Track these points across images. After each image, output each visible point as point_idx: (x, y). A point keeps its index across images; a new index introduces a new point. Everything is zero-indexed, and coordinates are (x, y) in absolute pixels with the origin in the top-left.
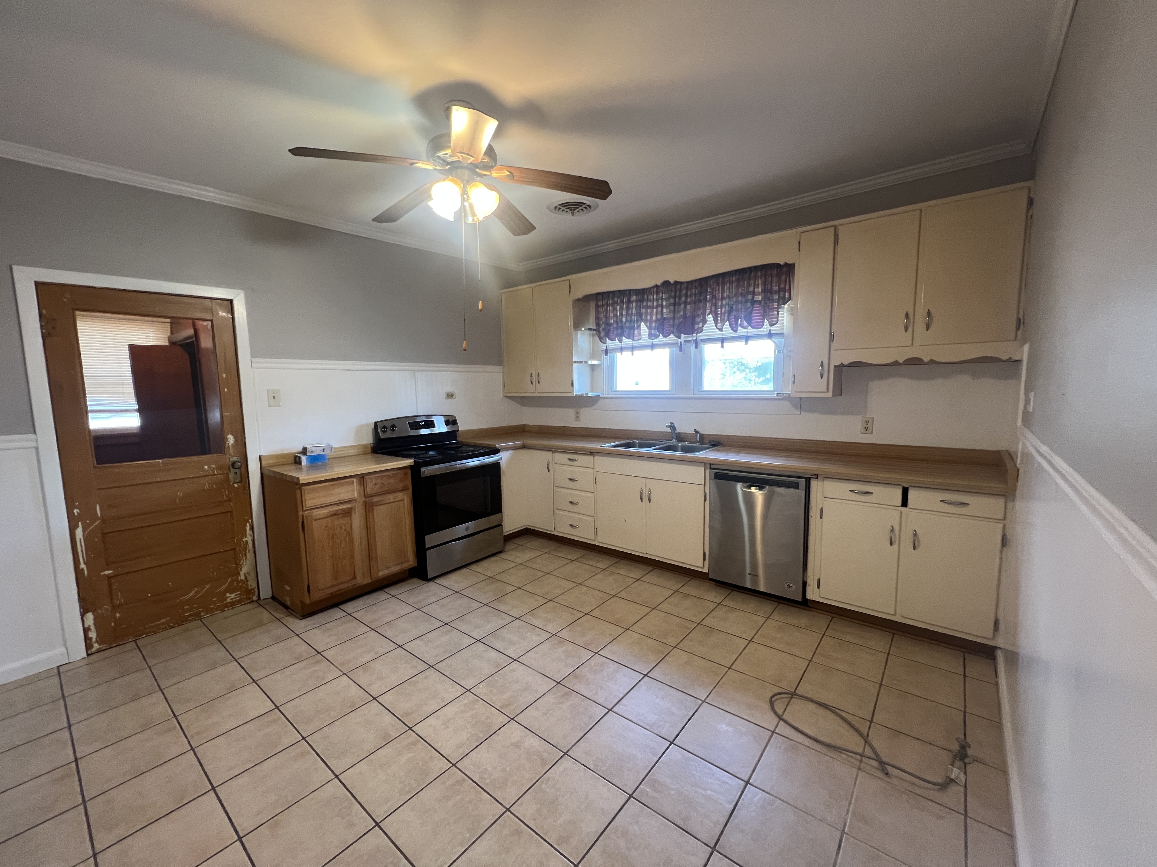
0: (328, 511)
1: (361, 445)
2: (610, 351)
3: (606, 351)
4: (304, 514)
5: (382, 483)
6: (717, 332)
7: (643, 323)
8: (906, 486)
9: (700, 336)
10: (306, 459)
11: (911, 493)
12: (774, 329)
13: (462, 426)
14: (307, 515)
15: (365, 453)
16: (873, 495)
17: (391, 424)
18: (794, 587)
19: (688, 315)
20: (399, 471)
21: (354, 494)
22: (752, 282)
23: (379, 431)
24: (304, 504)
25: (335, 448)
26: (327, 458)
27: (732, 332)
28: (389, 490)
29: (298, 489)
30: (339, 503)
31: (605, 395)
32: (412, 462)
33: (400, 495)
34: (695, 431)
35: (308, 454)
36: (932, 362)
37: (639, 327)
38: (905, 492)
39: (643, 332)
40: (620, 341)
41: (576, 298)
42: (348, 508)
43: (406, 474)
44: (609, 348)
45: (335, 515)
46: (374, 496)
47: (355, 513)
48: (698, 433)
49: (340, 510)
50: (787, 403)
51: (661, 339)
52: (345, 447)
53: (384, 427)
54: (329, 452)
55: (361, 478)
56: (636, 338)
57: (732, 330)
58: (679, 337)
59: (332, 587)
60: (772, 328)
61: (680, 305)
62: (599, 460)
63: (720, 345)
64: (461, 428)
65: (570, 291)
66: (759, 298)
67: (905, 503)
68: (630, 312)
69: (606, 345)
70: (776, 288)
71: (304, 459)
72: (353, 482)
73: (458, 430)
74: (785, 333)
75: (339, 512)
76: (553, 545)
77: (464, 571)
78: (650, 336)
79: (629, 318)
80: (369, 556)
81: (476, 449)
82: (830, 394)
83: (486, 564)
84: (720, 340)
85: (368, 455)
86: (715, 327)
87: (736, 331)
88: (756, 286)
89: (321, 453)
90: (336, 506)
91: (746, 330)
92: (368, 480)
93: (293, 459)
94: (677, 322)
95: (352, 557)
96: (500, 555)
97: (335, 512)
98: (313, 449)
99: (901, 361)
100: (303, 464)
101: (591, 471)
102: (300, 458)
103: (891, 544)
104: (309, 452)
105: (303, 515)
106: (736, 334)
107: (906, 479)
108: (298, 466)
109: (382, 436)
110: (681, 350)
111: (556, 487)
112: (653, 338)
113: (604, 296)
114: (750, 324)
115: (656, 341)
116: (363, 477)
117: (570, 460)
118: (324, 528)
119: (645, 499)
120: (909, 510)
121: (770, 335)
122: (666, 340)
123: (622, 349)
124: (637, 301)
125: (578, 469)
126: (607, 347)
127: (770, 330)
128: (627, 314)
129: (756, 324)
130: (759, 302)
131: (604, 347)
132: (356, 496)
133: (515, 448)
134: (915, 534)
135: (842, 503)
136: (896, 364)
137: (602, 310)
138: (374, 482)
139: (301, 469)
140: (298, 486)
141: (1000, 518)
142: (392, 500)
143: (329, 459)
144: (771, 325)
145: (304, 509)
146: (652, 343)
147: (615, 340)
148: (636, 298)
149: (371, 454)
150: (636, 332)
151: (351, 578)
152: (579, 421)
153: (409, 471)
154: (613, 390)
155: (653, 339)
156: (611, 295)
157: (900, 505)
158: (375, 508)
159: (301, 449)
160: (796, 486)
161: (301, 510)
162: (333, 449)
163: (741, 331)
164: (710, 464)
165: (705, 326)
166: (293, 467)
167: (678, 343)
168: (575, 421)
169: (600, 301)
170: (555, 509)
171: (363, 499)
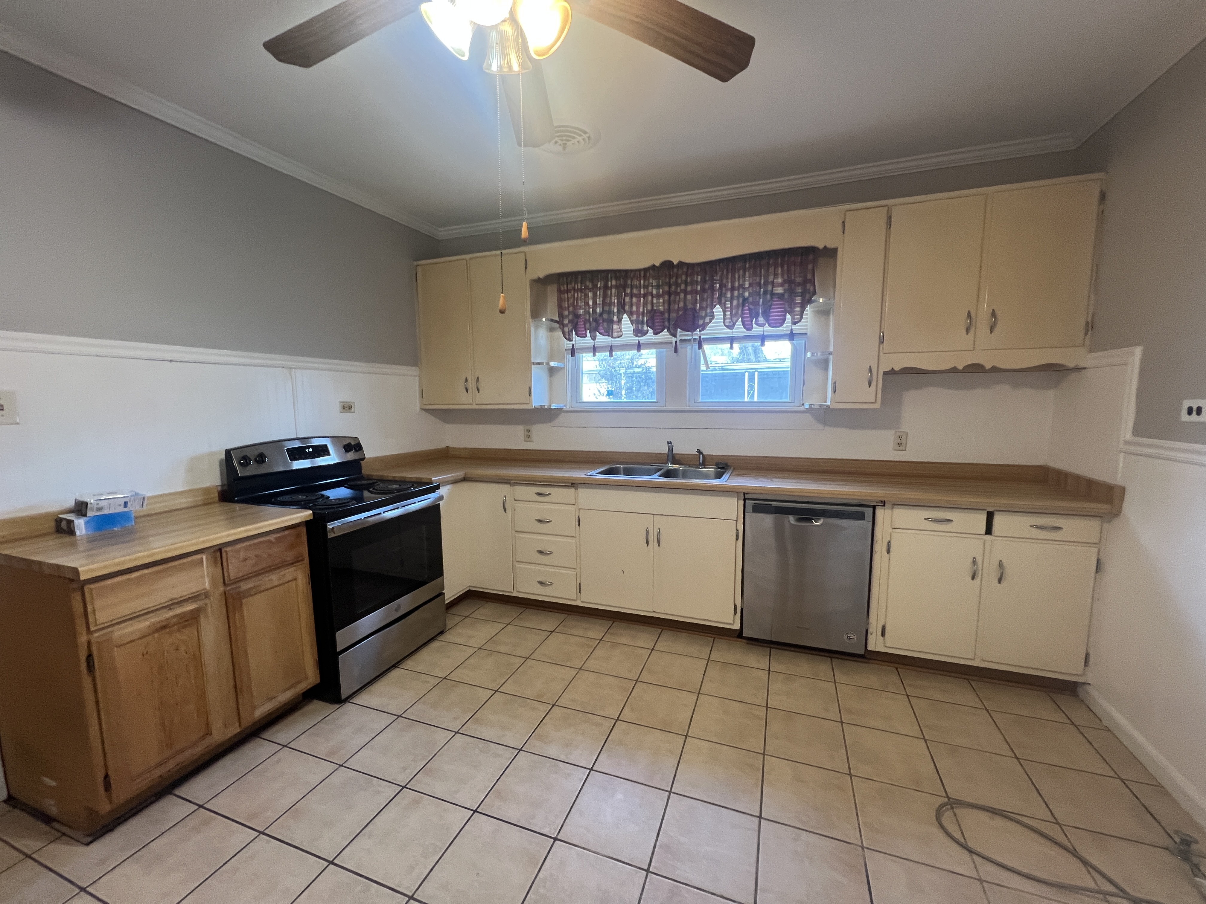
0: (147, 623)
1: (200, 489)
2: (578, 351)
3: (573, 352)
4: (93, 640)
5: (257, 556)
6: (724, 329)
7: (625, 316)
8: (990, 510)
9: (706, 333)
10: (86, 523)
11: (998, 519)
12: (797, 329)
13: (370, 452)
14: (99, 640)
15: (207, 504)
16: (953, 523)
17: (257, 453)
18: (855, 638)
19: (689, 307)
20: (287, 532)
21: (204, 584)
22: (771, 270)
23: (235, 464)
24: (91, 620)
25: (150, 498)
26: (133, 515)
27: (745, 330)
28: (270, 567)
29: (74, 590)
30: (172, 604)
31: (568, 407)
32: (310, 515)
33: (289, 573)
34: (698, 451)
35: (90, 514)
36: (995, 370)
37: (620, 321)
38: (990, 516)
39: (625, 328)
40: (594, 338)
41: (535, 277)
42: (192, 611)
43: (298, 536)
44: (576, 347)
45: (164, 627)
46: (242, 580)
47: (207, 617)
48: (702, 453)
49: (175, 616)
50: (809, 416)
51: (650, 336)
52: (166, 495)
53: (245, 458)
54: (138, 508)
55: (215, 552)
56: (615, 334)
57: (745, 327)
58: (675, 335)
59: (160, 764)
60: (794, 327)
61: (677, 294)
62: (583, 493)
63: (729, 345)
64: (367, 456)
65: (526, 268)
66: (779, 290)
67: (989, 531)
68: (608, 300)
69: (572, 342)
70: (799, 280)
71: (80, 525)
72: (202, 559)
73: (364, 459)
74: (808, 334)
75: (174, 620)
76: (513, 611)
77: (395, 673)
78: (639, 332)
79: (607, 308)
80: (235, 687)
81: (404, 487)
82: (877, 406)
83: (425, 655)
84: (729, 339)
85: (213, 506)
86: (723, 324)
87: (749, 329)
88: (776, 275)
89: (121, 509)
90: (165, 610)
91: (761, 329)
92: (230, 554)
93: (53, 524)
94: (674, 315)
95: (202, 695)
96: (442, 638)
97: (164, 623)
98: (102, 504)
99: (960, 367)
100: (78, 533)
101: (571, 508)
102: (70, 522)
103: (973, 578)
104: (92, 509)
105: (89, 643)
106: (748, 333)
107: (991, 503)
108: (67, 539)
109: (241, 473)
110: (676, 351)
111: (516, 531)
112: (639, 335)
113: (569, 279)
114: (767, 320)
115: (643, 339)
116: (220, 550)
117: (539, 494)
118: (141, 656)
119: (653, 542)
120: (994, 538)
121: (791, 336)
122: (655, 339)
123: (595, 350)
124: (616, 287)
125: (553, 507)
126: (573, 345)
127: (792, 330)
128: (604, 304)
129: (773, 322)
130: (781, 296)
131: (569, 345)
132: (207, 585)
133: (455, 482)
134: (1001, 564)
135: (914, 534)
136: (954, 370)
137: (566, 296)
138: (242, 555)
139: (74, 545)
140: (75, 585)
141: (1096, 542)
142: (276, 583)
143: (136, 518)
144: (794, 323)
145: (92, 628)
146: (639, 342)
147: (586, 336)
148: (616, 283)
149: (218, 505)
150: (615, 327)
151: (202, 734)
152: (531, 441)
153: (304, 530)
154: (579, 401)
155: (639, 337)
156: (580, 277)
157: (984, 533)
158: (244, 601)
159: (71, 504)
160: (861, 516)
161: (84, 632)
162: (146, 499)
163: (757, 330)
164: (744, 494)
165: (713, 321)
166: (53, 542)
167: (671, 343)
168: (525, 441)
169: (563, 285)
170: (515, 562)
171: (222, 589)
